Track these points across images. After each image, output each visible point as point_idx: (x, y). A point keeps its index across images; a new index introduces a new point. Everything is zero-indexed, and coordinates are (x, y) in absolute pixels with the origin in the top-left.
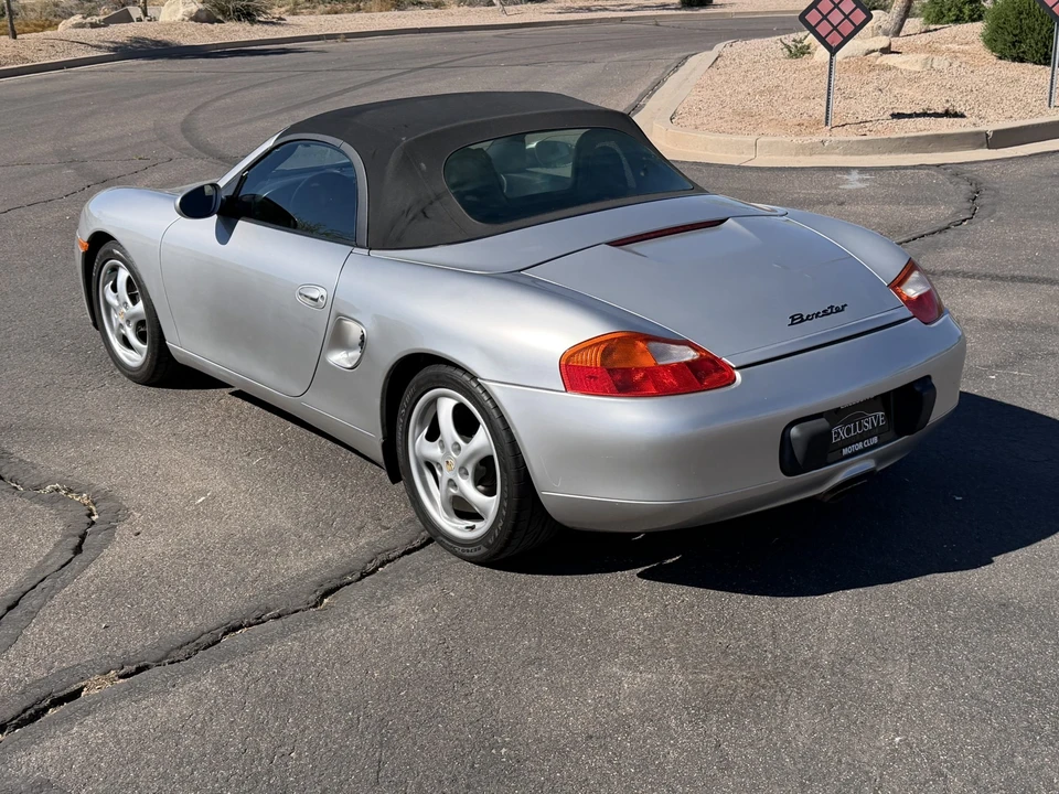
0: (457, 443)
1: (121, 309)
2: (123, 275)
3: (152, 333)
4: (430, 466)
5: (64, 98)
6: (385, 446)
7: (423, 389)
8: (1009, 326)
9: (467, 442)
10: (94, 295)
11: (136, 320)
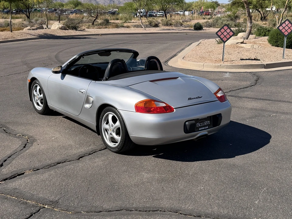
0: (112, 125)
1: (37, 94)
2: (38, 88)
3: (44, 102)
4: (106, 130)
5: (24, 48)
6: (96, 126)
7: (106, 112)
8: (256, 109)
9: (115, 124)
10: (31, 93)
11: (41, 99)
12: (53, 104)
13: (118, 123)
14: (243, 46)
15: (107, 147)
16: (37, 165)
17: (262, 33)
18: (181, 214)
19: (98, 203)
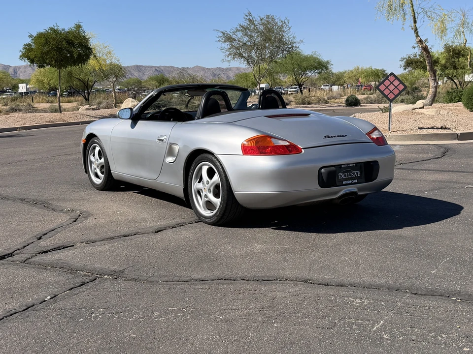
0: (208, 181)
1: (95, 160)
2: (97, 149)
3: (106, 171)
4: (199, 192)
6: (184, 189)
7: (198, 163)
8: (440, 182)
9: (211, 180)
10: (86, 159)
11: (101, 165)
12: (119, 170)
13: (216, 178)
14: (422, 112)
15: (200, 218)
16: (93, 238)
17: (455, 98)
18: (312, 283)
19: (183, 273)
